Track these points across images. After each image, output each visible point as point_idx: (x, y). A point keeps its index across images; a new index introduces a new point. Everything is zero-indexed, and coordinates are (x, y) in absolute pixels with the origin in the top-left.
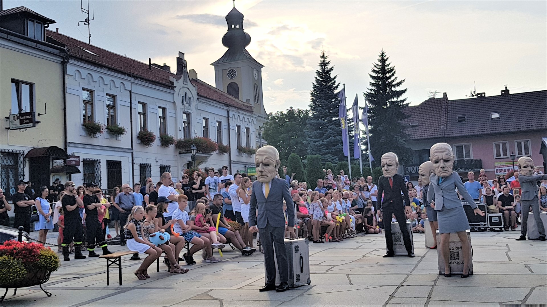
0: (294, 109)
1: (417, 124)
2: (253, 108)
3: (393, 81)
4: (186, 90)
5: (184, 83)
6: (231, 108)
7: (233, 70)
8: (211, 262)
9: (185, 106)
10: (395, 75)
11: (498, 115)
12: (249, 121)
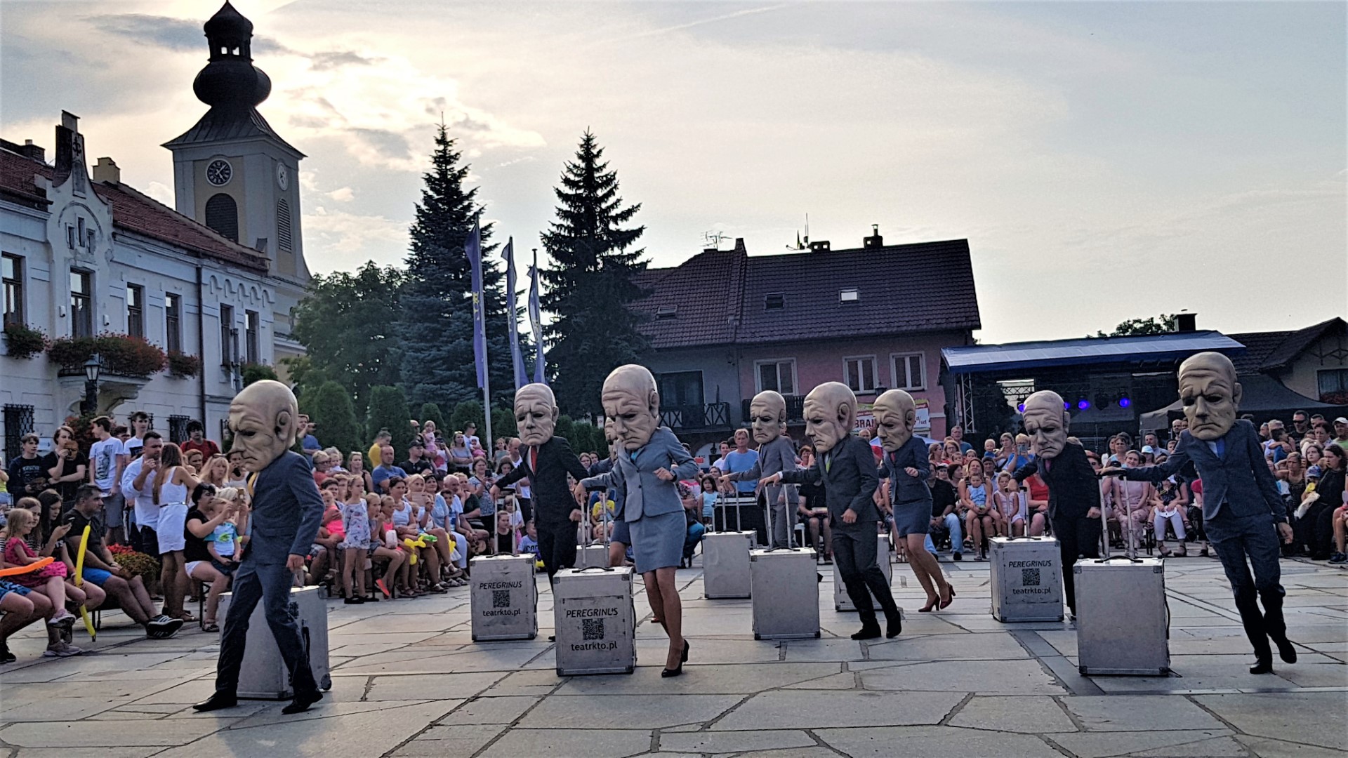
0: (377, 266)
1: (675, 311)
2: (267, 262)
3: (612, 207)
4: (82, 212)
5: (76, 193)
6: (206, 262)
7: (223, 163)
8: (57, 655)
9: (77, 252)
10: (617, 192)
11: (856, 293)
12: (256, 294)
